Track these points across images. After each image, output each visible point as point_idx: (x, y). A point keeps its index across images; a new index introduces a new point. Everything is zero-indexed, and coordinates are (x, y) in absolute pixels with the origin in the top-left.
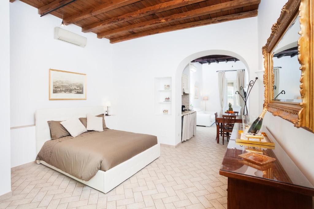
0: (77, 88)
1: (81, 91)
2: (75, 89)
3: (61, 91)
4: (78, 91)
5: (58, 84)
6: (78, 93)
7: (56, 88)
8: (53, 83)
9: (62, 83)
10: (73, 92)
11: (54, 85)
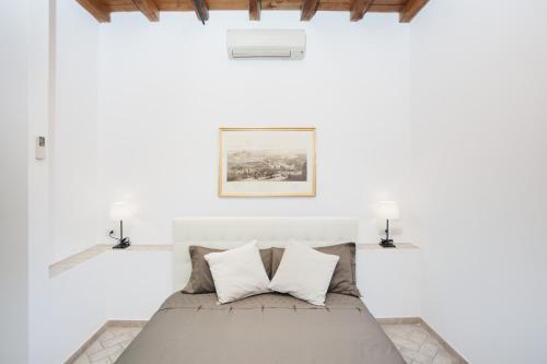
0: (287, 167)
1: (300, 173)
2: (283, 169)
3: (245, 176)
4: (292, 173)
5: (238, 160)
6: (290, 178)
7: (233, 168)
8: (228, 157)
9: (249, 155)
10: (279, 176)
11: (229, 164)
